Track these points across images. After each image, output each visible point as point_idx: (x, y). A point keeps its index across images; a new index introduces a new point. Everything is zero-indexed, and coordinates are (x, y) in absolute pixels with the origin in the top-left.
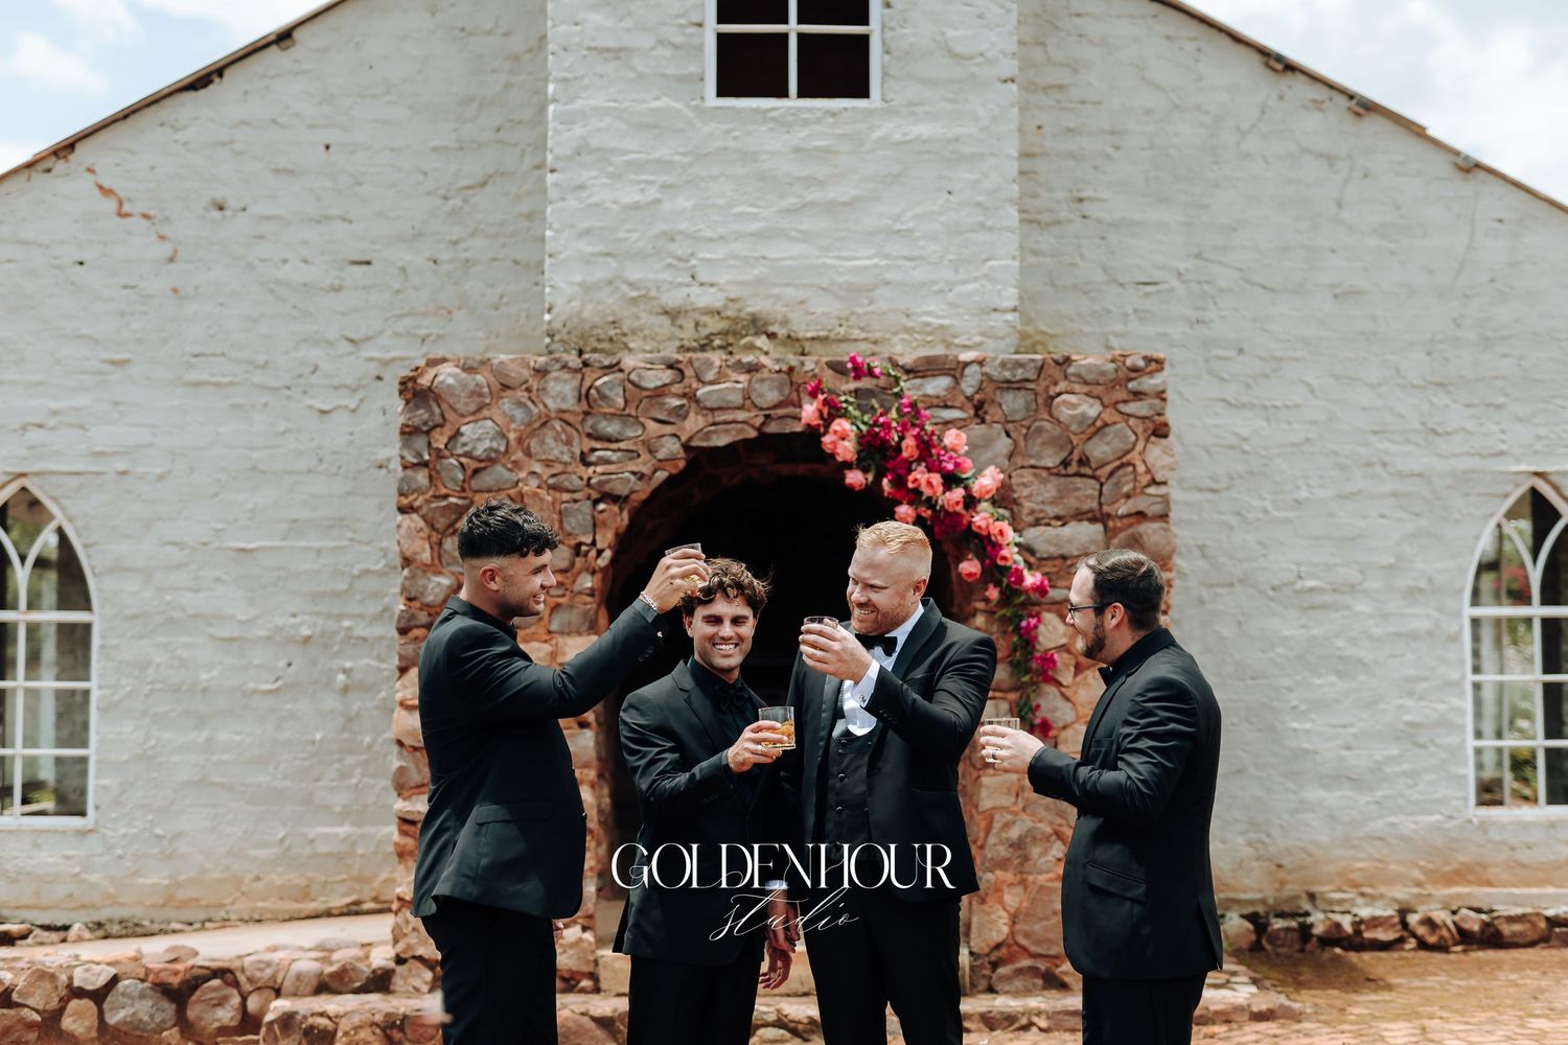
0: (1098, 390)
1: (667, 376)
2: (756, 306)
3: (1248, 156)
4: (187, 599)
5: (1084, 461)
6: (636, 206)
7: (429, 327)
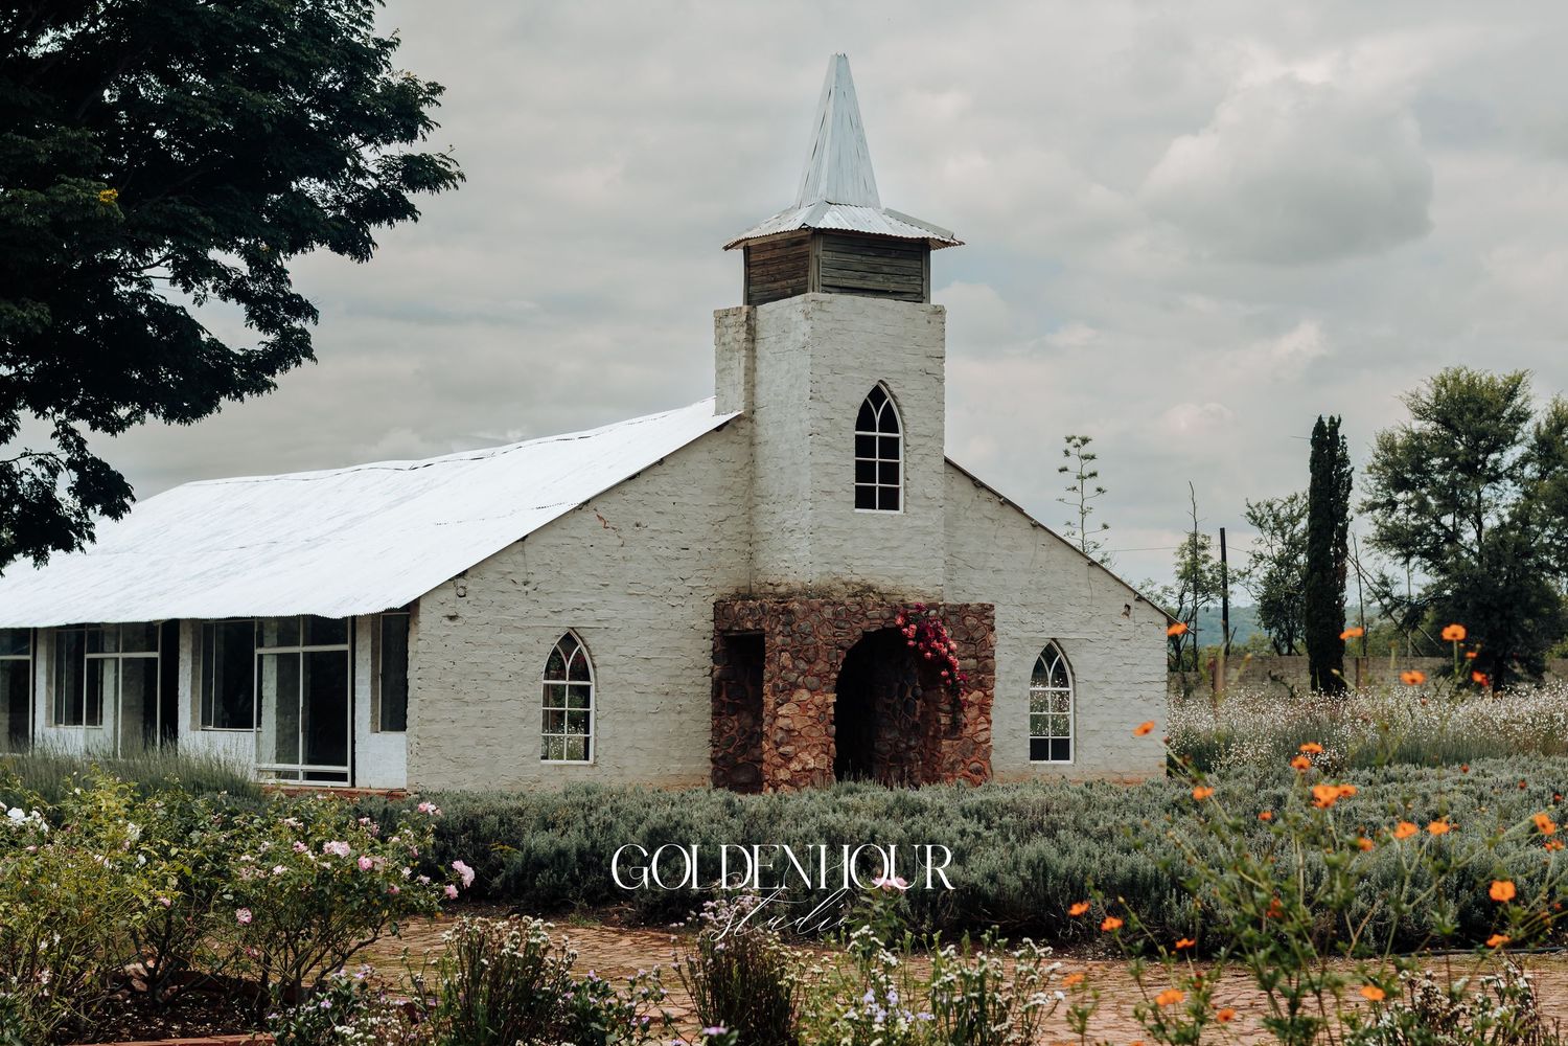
0: (976, 615)
1: (858, 607)
2: (870, 582)
3: (967, 518)
4: (627, 677)
5: (972, 639)
6: (836, 547)
7: (708, 574)
